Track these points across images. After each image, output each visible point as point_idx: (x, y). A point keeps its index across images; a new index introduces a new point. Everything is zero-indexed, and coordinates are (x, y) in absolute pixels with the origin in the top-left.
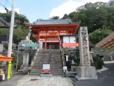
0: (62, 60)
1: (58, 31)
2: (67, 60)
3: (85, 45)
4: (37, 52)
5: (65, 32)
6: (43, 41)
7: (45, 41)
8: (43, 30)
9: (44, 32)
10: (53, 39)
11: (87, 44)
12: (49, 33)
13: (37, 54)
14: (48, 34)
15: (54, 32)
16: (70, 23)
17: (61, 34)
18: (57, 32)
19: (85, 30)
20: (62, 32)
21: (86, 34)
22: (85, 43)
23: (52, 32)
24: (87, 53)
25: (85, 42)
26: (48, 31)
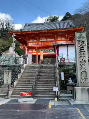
0: (55, 79)
1: (54, 38)
2: (63, 78)
3: (82, 58)
4: (23, 68)
5: (64, 39)
6: (33, 54)
7: (36, 54)
8: (33, 38)
9: (34, 41)
10: (47, 50)
11: (85, 56)
12: (42, 42)
13: (22, 71)
14: (40, 44)
15: (48, 40)
16: (71, 26)
17: (59, 43)
18: (53, 40)
19: (83, 37)
20: (60, 39)
21: (84, 42)
22: (82, 55)
23: (45, 40)
24: (86, 69)
25: (82, 53)
26: (40, 39)
